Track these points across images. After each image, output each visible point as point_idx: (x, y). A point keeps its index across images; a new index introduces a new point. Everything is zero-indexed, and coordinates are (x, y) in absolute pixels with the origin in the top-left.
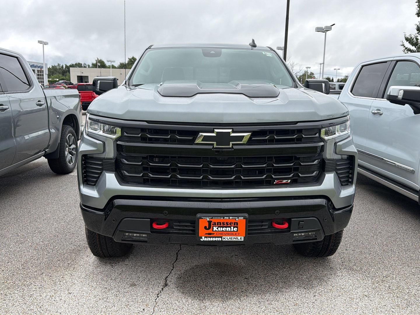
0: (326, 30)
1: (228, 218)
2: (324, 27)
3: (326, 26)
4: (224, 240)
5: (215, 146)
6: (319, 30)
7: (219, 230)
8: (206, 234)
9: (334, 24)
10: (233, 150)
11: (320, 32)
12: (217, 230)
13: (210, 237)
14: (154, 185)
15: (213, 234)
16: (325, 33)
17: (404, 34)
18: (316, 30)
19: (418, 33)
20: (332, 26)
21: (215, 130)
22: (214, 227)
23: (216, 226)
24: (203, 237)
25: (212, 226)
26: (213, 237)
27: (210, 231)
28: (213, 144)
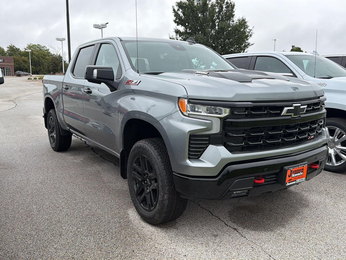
0: (102, 27)
1: (300, 166)
2: (100, 25)
3: (102, 24)
4: (297, 182)
5: (293, 116)
6: (96, 26)
7: (295, 176)
8: (288, 180)
9: (108, 23)
10: (300, 118)
11: (97, 29)
12: (294, 176)
13: (291, 182)
14: (251, 151)
15: (292, 179)
16: (101, 29)
17: (169, 35)
18: (94, 27)
19: (176, 35)
20: (107, 24)
21: (293, 105)
22: (293, 175)
23: (293, 174)
24: (288, 183)
25: (292, 173)
26: (292, 182)
27: (290, 178)
28: (291, 115)
